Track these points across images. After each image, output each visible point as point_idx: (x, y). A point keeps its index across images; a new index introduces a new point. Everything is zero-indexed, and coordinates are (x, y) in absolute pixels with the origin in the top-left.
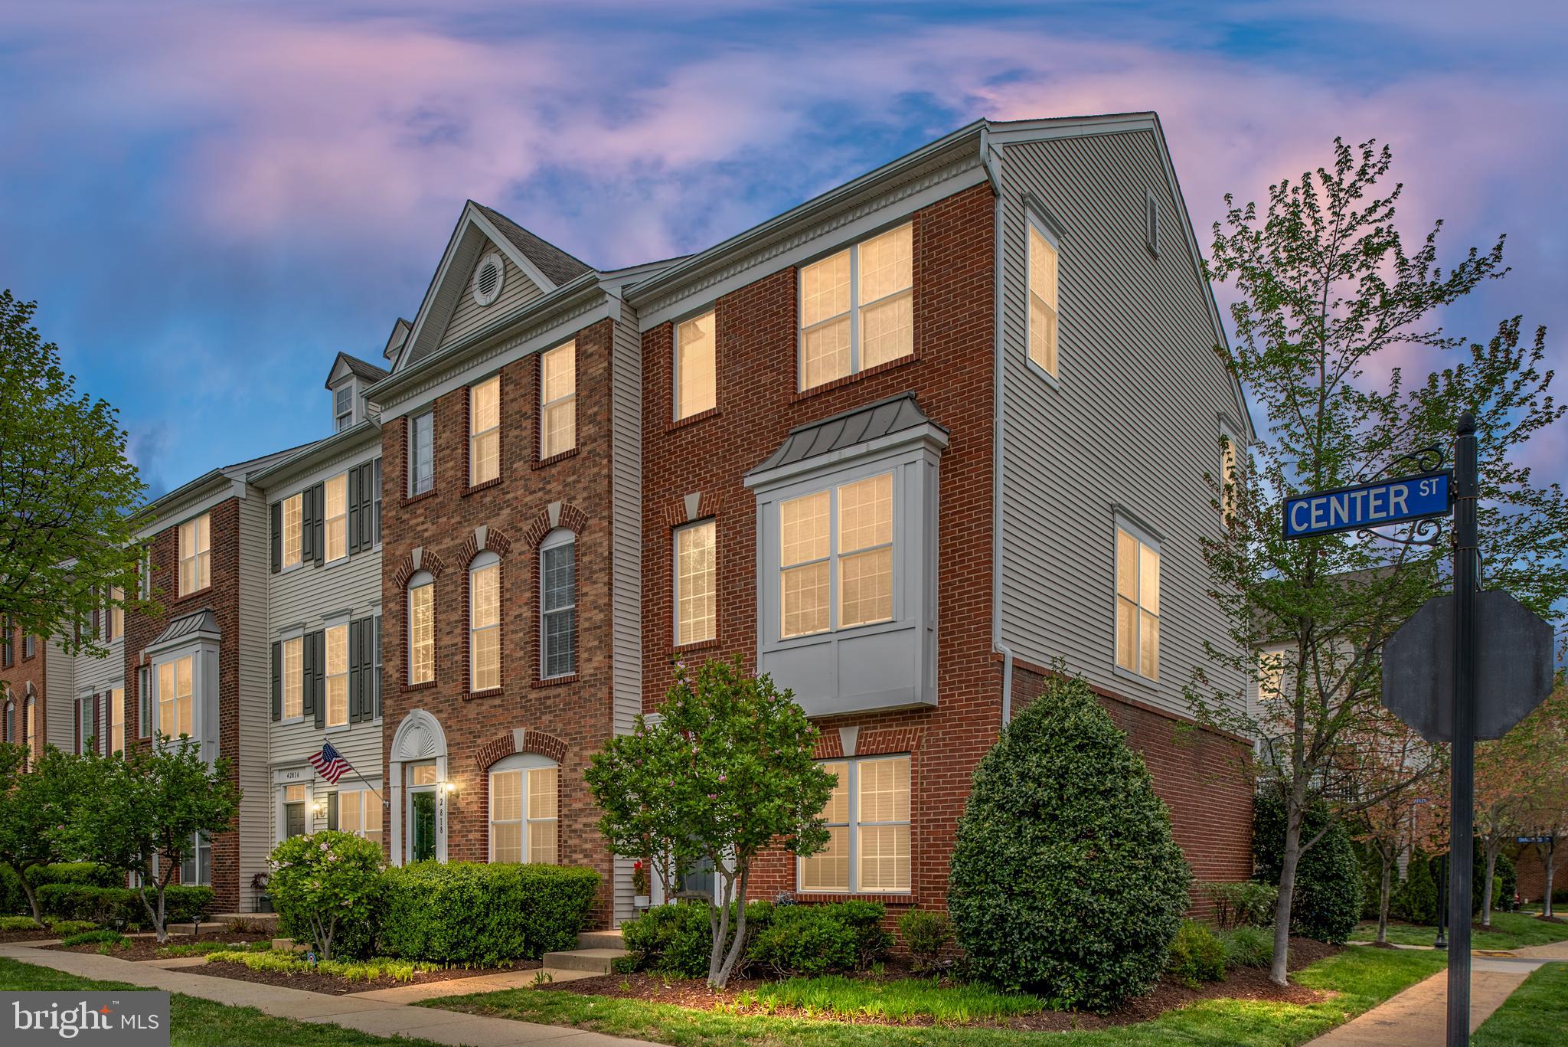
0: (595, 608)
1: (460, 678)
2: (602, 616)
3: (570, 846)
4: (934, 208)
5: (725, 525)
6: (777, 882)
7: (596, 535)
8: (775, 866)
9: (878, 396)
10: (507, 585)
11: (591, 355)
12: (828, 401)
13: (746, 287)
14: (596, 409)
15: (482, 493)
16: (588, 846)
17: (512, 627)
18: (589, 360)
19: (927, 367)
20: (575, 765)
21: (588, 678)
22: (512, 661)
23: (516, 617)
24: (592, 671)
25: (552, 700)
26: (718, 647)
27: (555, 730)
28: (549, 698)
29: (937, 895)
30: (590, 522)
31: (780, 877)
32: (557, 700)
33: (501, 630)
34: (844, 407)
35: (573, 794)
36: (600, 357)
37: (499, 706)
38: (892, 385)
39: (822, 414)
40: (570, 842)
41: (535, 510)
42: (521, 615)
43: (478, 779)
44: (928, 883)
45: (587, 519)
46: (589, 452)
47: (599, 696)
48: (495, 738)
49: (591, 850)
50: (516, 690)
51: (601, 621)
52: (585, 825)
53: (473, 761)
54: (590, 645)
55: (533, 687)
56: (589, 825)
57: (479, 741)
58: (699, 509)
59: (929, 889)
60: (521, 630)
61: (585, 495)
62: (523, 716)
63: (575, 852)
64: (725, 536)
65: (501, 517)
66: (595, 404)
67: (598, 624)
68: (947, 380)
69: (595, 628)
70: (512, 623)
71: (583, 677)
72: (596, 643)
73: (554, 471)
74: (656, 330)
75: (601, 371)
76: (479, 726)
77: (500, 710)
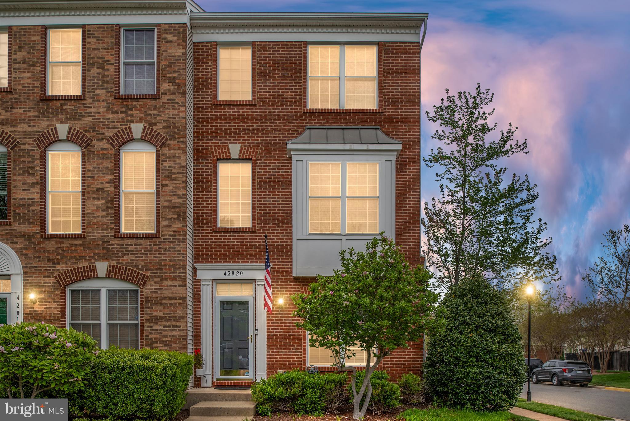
0: (174, 195)
1: (38, 222)
2: (181, 201)
3: (151, 339)
4: (390, 44)
5: (258, 166)
6: (295, 361)
7: (175, 151)
8: (294, 352)
9: (358, 124)
10: (88, 166)
11: (171, 41)
12: (328, 118)
13: (274, 42)
14: (175, 75)
15: (62, 102)
16: (168, 339)
17: (95, 196)
18: (169, 44)
19: (386, 117)
20: (156, 289)
21: (168, 237)
22: (94, 217)
23: (97, 189)
24: (172, 233)
25: (134, 247)
26: (254, 232)
27: (138, 266)
28: (132, 245)
29: (392, 367)
30: (169, 142)
31: (297, 358)
32: (139, 247)
33: (83, 196)
34: (337, 123)
35: (154, 307)
36: (179, 45)
37: (80, 245)
38: (367, 121)
39: (324, 123)
40: (150, 336)
41: (116, 124)
42: (103, 189)
43: (58, 292)
44: (387, 361)
45: (167, 140)
46: (169, 100)
47: (177, 248)
48: (75, 266)
49: (170, 342)
50: (99, 236)
51: (180, 204)
52: (164, 326)
53: (52, 280)
54: (169, 217)
55: (115, 236)
56: (169, 327)
57: (58, 267)
58: (240, 153)
59: (388, 364)
60: (102, 199)
61: (165, 124)
62: (105, 254)
63: (157, 343)
64: (258, 172)
65: (82, 122)
66: (174, 72)
67: (177, 205)
68: (397, 127)
69: (174, 207)
70: (93, 192)
71: (162, 236)
72: (176, 216)
73: (135, 103)
74: (205, 44)
75: (179, 54)
76: (58, 257)
77: (82, 248)
